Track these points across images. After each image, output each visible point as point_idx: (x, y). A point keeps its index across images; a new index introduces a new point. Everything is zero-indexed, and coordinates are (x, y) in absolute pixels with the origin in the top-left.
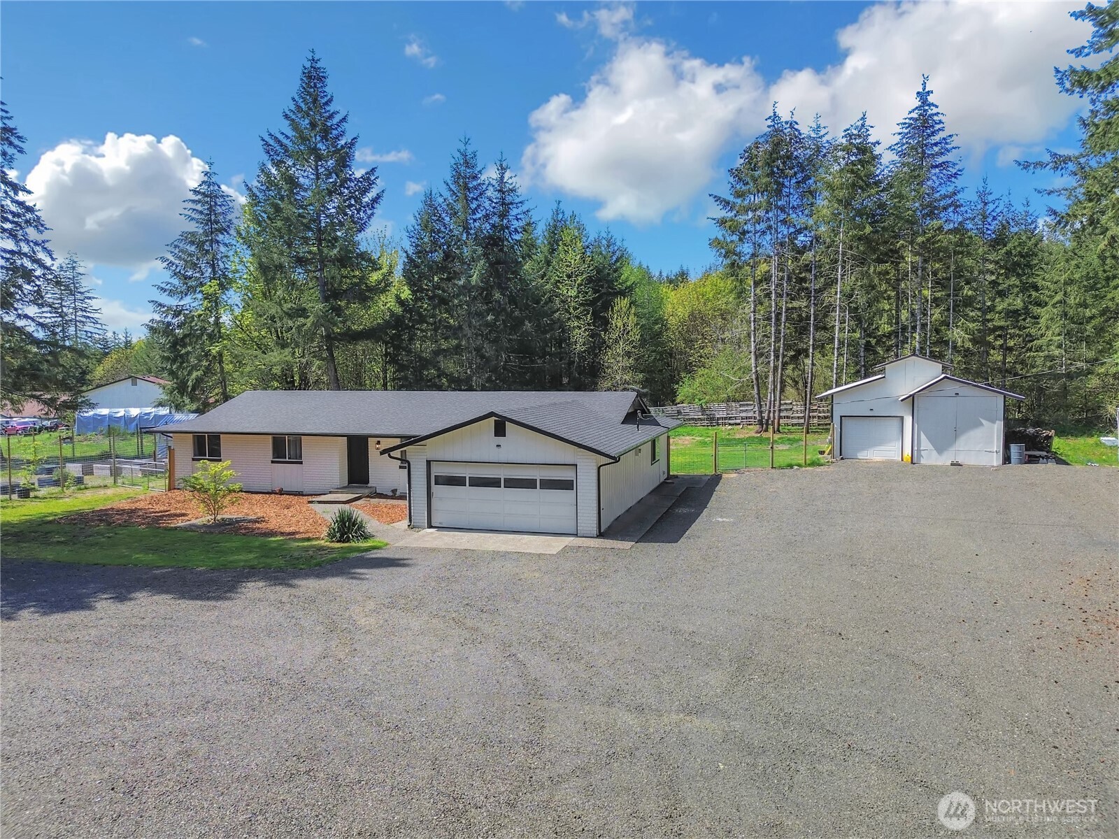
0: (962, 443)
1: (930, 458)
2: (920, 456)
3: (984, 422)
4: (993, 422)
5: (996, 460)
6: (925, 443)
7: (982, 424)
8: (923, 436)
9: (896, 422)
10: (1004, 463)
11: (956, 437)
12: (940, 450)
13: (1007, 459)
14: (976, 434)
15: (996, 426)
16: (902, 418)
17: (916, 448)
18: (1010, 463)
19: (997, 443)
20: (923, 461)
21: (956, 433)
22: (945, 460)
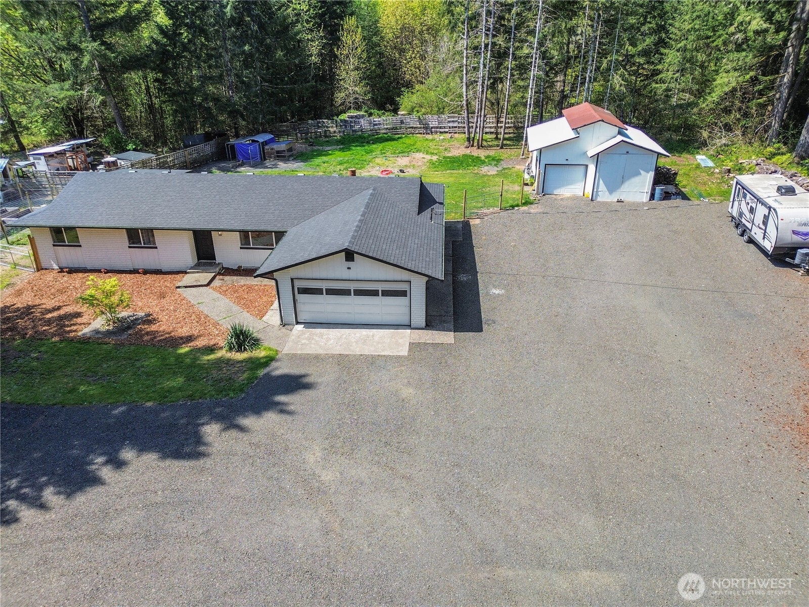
0: (626, 187)
1: (605, 196)
2: (597, 195)
3: (642, 172)
4: (648, 172)
5: (645, 198)
6: (602, 186)
7: (640, 174)
8: (601, 182)
9: (582, 168)
10: (650, 200)
11: (623, 182)
12: (611, 190)
13: (652, 197)
14: (636, 180)
15: (649, 175)
16: (587, 166)
17: (595, 190)
18: (653, 200)
19: (648, 187)
20: (599, 199)
21: (623, 180)
22: (613, 198)
